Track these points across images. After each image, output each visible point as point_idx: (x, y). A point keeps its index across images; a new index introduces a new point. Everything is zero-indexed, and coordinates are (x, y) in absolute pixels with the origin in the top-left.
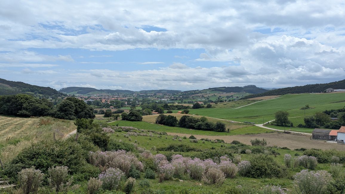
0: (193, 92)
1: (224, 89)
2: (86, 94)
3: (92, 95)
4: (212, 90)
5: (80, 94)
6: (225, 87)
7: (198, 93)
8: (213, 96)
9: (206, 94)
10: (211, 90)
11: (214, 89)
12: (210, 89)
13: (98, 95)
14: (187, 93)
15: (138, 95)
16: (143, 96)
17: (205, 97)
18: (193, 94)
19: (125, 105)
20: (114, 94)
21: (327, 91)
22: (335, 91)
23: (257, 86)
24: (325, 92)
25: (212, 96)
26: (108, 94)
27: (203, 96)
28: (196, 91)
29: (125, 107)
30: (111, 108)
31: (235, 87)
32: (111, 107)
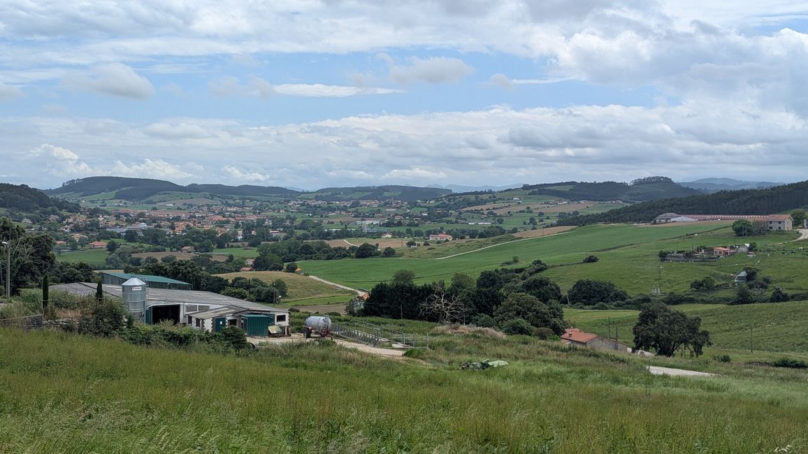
0: (473, 198)
1: (567, 189)
2: (143, 201)
3: (161, 204)
4: (531, 191)
5: (124, 201)
6: (573, 183)
7: (485, 202)
8: (523, 212)
9: (507, 204)
10: (528, 192)
11: (536, 190)
12: (526, 187)
13: (180, 204)
14: (454, 199)
15: (302, 205)
16: (320, 207)
17: (498, 214)
18: (470, 204)
19: (236, 241)
20: (230, 202)
21: (657, 221)
22: (673, 222)
23: (675, 180)
24: (655, 223)
25: (520, 212)
26: (210, 202)
27: (491, 213)
28: (482, 193)
29: (232, 247)
30: (187, 250)
31: (604, 183)
32: (186, 248)
